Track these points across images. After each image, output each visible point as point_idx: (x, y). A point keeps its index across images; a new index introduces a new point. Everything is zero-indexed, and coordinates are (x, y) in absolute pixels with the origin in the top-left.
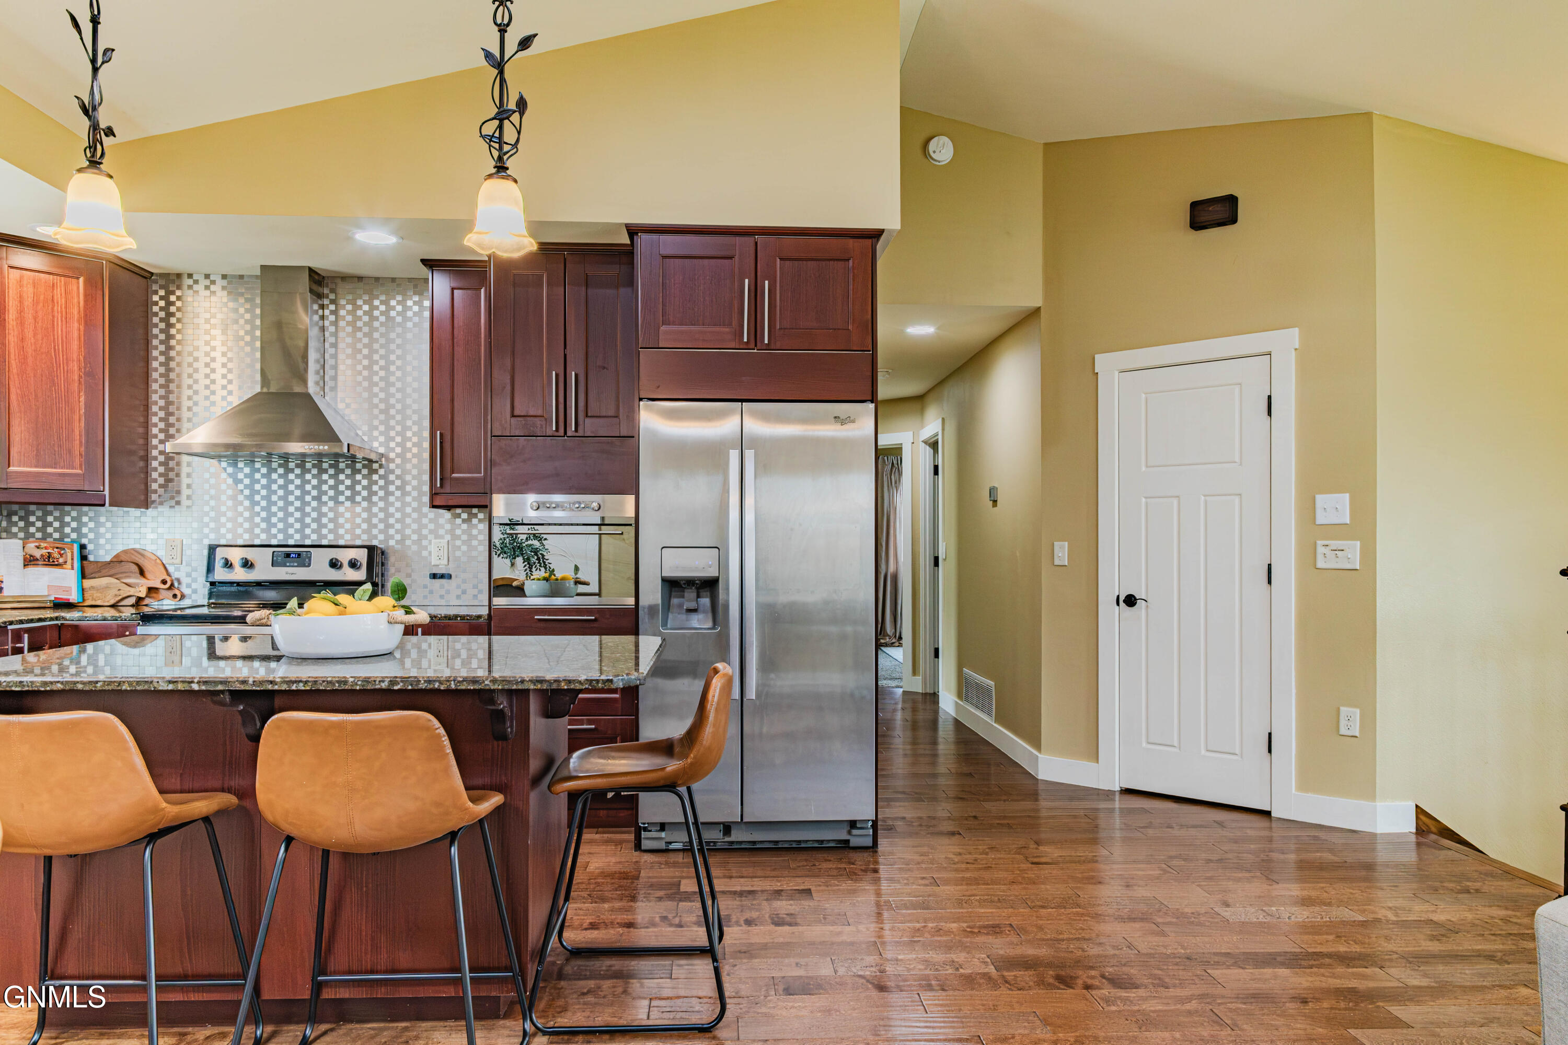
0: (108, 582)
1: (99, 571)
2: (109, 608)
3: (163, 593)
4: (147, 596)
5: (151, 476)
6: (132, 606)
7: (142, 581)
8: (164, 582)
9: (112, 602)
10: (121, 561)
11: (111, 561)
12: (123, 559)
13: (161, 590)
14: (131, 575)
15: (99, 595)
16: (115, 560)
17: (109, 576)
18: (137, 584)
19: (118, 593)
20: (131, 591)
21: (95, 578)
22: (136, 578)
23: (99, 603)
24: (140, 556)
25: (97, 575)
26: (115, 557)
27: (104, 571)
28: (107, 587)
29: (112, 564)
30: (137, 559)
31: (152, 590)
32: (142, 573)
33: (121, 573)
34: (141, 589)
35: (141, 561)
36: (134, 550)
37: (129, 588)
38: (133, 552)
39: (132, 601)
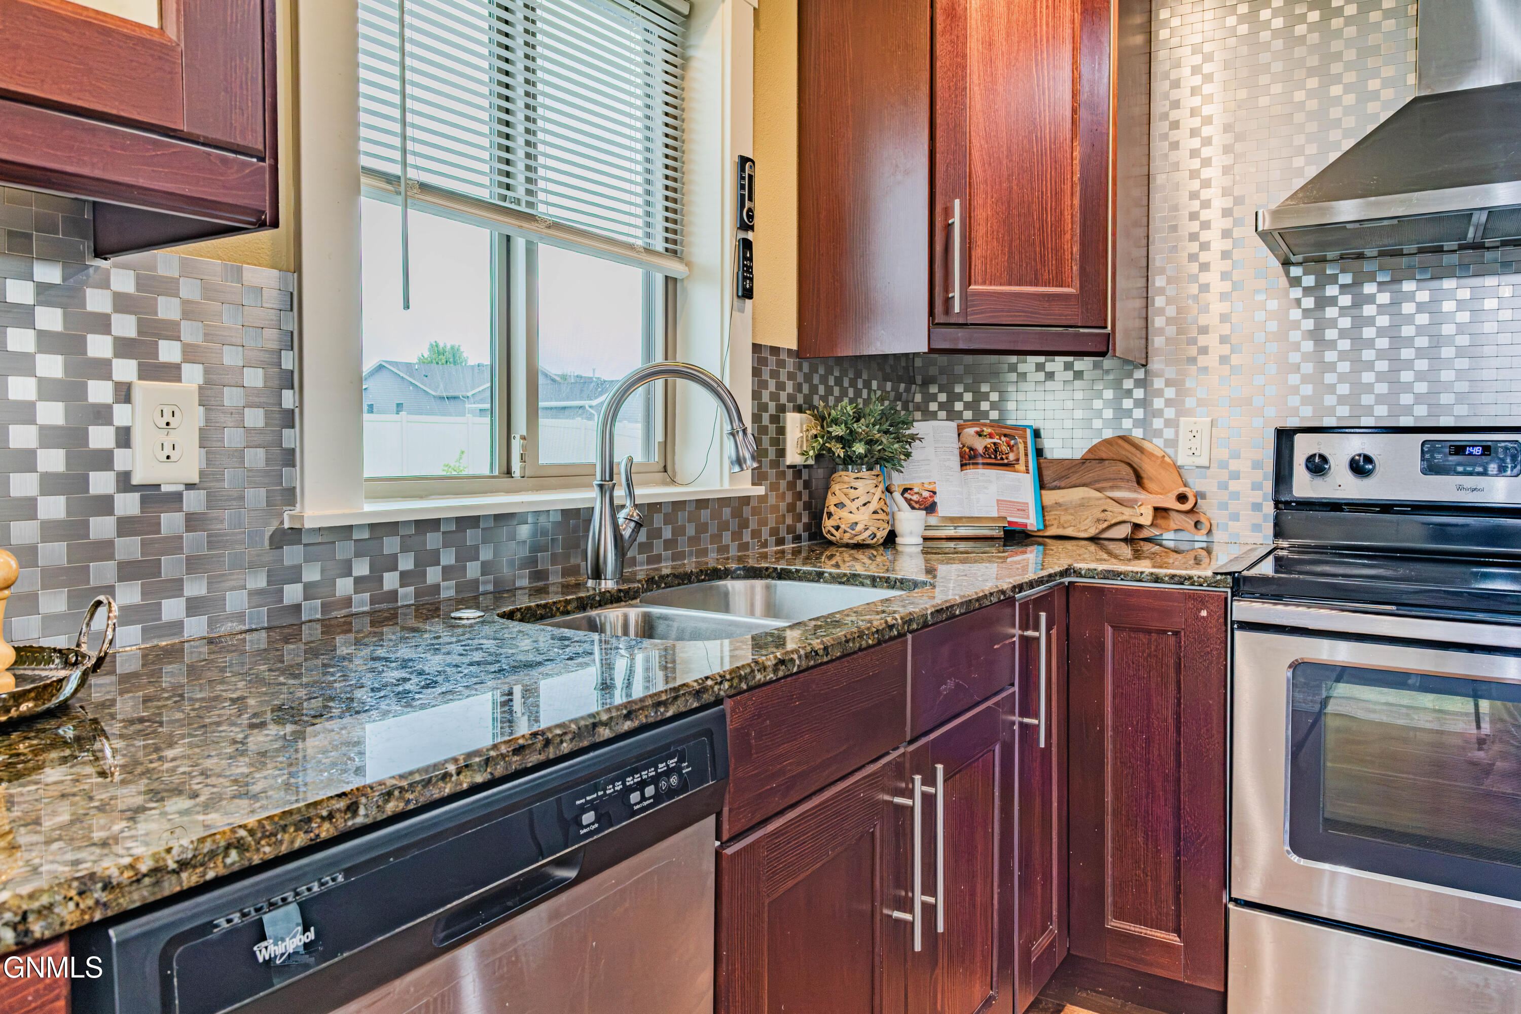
0: (1086, 496)
1: (1066, 477)
2: (1086, 542)
3: (1177, 520)
4: (1152, 525)
5: (1153, 305)
6: (1125, 540)
7: (1142, 496)
8: (1182, 498)
9: (1092, 532)
10: (1102, 460)
11: (1084, 460)
12: (1104, 456)
13: (1173, 514)
14: (1122, 484)
15: (1070, 517)
16: (1091, 456)
17: (1083, 485)
18: (1135, 501)
19: (1102, 515)
20: (1127, 514)
21: (1059, 488)
22: (1130, 489)
23: (1069, 532)
24: (1133, 450)
25: (1063, 484)
26: (1090, 451)
27: (1074, 479)
28: (1083, 505)
29: (1087, 464)
30: (1129, 455)
31: (1160, 512)
32: (1139, 480)
33: (1106, 480)
34: (1143, 510)
35: (1136, 459)
36: (1123, 438)
37: (1118, 508)
38: (1120, 442)
39: (1124, 531)
